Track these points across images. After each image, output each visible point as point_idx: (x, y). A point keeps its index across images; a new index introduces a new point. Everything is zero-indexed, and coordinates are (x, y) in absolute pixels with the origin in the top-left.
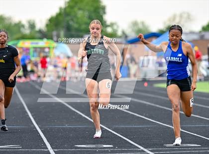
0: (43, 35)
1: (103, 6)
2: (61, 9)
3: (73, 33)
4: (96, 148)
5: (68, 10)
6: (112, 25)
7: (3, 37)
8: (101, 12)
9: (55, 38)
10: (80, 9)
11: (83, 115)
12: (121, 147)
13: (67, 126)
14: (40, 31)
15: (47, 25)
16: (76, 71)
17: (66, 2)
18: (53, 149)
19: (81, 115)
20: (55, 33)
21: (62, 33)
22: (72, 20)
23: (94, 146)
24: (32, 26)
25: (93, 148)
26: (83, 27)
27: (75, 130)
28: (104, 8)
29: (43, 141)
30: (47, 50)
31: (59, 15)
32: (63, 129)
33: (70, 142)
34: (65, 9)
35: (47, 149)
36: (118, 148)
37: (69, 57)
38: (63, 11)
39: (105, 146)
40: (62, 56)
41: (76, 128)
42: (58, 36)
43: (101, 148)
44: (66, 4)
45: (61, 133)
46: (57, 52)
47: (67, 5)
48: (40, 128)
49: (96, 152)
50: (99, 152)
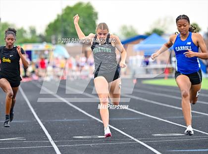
0: (43, 39)
1: (95, 13)
2: (58, 16)
4: (92, 139)
5: (65, 17)
7: (10, 40)
8: (94, 18)
9: (54, 42)
11: (80, 110)
13: (65, 120)
14: (40, 36)
15: (47, 31)
16: (73, 71)
17: (63, 10)
18: (53, 140)
19: (78, 110)
20: (53, 37)
22: (69, 25)
23: (90, 137)
24: (33, 32)
25: (89, 139)
27: (73, 123)
29: (44, 133)
30: (46, 53)
31: (57, 21)
32: (62, 122)
33: (69, 134)
34: (62, 16)
35: (48, 140)
37: (66, 59)
38: (60, 18)
39: (100, 137)
40: (60, 57)
41: (73, 122)
42: (56, 40)
43: (95, 139)
45: (61, 126)
46: (55, 54)
47: (64, 12)
48: (42, 122)
49: (92, 143)
50: (95, 142)
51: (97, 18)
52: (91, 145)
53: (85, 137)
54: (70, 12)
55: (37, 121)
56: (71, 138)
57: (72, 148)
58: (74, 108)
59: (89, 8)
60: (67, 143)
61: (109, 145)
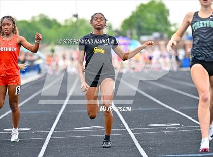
2: (133, 12)
3: (144, 31)
4: (166, 126)
6: (175, 25)
7: (99, 20)
8: (166, 14)
9: (129, 36)
10: (149, 12)
11: (154, 100)
12: (186, 125)
13: (141, 109)
14: (116, 31)
15: (122, 26)
17: (137, 7)
18: (130, 128)
20: (128, 32)
21: (135, 32)
22: (142, 21)
23: (164, 125)
25: (164, 127)
26: (152, 27)
27: (148, 112)
28: (168, 11)
29: (122, 122)
31: (131, 17)
32: (138, 111)
33: (144, 122)
34: (137, 12)
35: (125, 128)
36: (184, 126)
38: (135, 14)
39: (173, 124)
42: (132, 35)
43: (169, 126)
47: (138, 9)
49: (165, 130)
50: (168, 130)
51: (168, 14)
52: (165, 132)
53: (160, 125)
54: (143, 8)
56: (146, 126)
57: (147, 135)
58: (149, 98)
59: (162, 5)
60: (143, 131)
61: (182, 132)
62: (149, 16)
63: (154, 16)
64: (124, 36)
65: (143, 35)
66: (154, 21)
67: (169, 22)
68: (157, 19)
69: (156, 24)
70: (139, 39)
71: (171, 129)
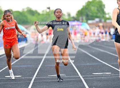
0: (75, 19)
2: (83, 6)
4: (103, 74)
6: (108, 14)
7: (59, 13)
9: (81, 20)
10: (93, 6)
12: (115, 74)
13: (88, 64)
14: (73, 17)
15: (77, 15)
16: (91, 37)
18: (81, 75)
19: (95, 59)
20: (80, 18)
21: (84, 18)
22: (89, 11)
24: (69, 15)
25: (102, 75)
26: (95, 15)
27: (92, 66)
28: (104, 6)
29: (76, 72)
30: (77, 27)
31: (82, 9)
32: (86, 65)
33: (90, 72)
34: (86, 6)
35: (79, 75)
37: (88, 30)
39: (107, 73)
42: (82, 19)
43: (105, 74)
44: (86, 4)
45: (86, 68)
48: (75, 65)
49: (103, 76)
50: (105, 76)
51: (105, 7)
52: (103, 78)
53: (99, 74)
54: (89, 3)
55: (72, 65)
56: (91, 74)
57: (92, 80)
58: (93, 58)
59: (100, 2)
60: (89, 77)
61: (112, 78)
62: (93, 8)
63: (96, 8)
64: (78, 20)
65: (90, 19)
66: (96, 11)
67: (105, 12)
68: (98, 10)
69: (97, 13)
70: (87, 22)
71: (106, 76)
